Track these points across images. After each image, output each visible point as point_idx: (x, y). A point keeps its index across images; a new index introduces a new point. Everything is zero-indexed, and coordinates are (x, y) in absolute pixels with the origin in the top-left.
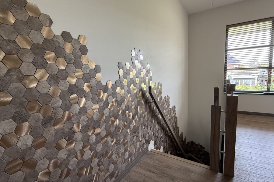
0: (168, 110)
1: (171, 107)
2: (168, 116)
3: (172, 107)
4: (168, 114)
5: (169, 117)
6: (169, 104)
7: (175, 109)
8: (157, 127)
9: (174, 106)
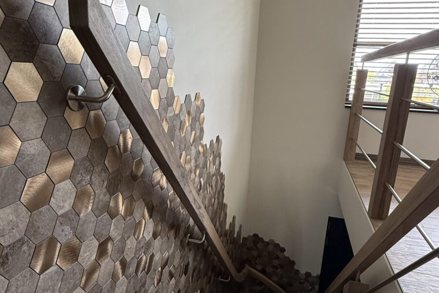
0: (198, 152)
1: (206, 141)
2: (198, 172)
3: (212, 142)
4: (196, 167)
5: (200, 176)
6: (202, 130)
7: (219, 149)
8: (148, 227)
9: (218, 138)
